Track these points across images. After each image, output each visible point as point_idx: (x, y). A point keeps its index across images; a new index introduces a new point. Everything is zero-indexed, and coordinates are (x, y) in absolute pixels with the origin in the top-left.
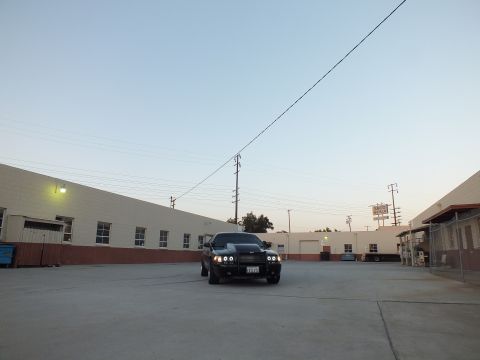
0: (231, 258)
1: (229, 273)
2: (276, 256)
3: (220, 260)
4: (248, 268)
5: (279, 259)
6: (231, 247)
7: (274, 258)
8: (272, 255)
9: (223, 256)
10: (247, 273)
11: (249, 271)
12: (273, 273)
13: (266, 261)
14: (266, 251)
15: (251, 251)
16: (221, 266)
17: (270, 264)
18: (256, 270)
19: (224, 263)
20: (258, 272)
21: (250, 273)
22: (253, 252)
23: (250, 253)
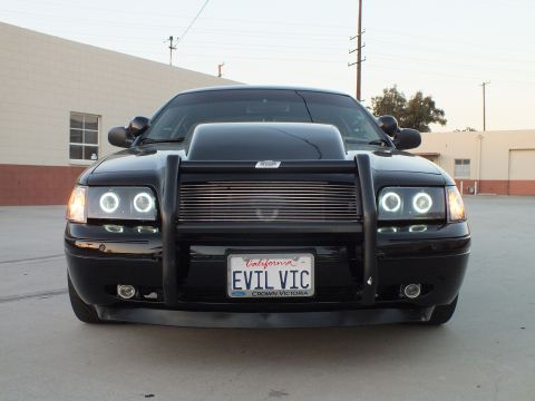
0: (144, 204)
1: (126, 292)
2: (436, 185)
4: (237, 263)
5: (456, 205)
7: (422, 203)
8: (408, 184)
10: (231, 292)
11: (241, 285)
12: (412, 292)
13: (362, 224)
14: (365, 159)
15: (263, 158)
16: (77, 243)
17: (393, 238)
18: (290, 275)
19: (107, 227)
20: (311, 291)
21: (248, 295)
22: (277, 165)
23: (258, 166)
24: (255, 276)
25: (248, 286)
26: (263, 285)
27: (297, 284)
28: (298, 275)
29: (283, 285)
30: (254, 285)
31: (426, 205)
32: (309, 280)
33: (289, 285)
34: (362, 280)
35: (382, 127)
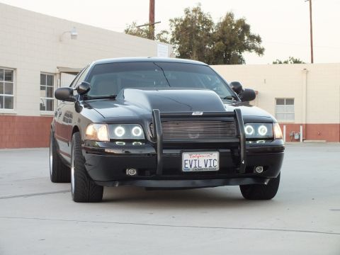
0: (137, 132)
1: (131, 172)
2: (269, 122)
3: (103, 134)
4: (186, 156)
5: (278, 132)
6: (136, 100)
7: (263, 131)
8: (256, 122)
9: (112, 123)
10: (184, 169)
11: (188, 166)
12: (259, 170)
13: (240, 138)
14: (239, 111)
15: (196, 110)
16: (107, 150)
17: (251, 145)
18: (209, 161)
19: (117, 143)
20: (217, 168)
21: (191, 170)
22: (202, 114)
23: (193, 114)
24: (194, 162)
25: (191, 166)
26: (197, 166)
27: (212, 165)
28: (212, 161)
29: (206, 166)
30: (193, 166)
31: (264, 131)
32: (217, 163)
33: (208, 166)
34: (240, 162)
35: (233, 89)
